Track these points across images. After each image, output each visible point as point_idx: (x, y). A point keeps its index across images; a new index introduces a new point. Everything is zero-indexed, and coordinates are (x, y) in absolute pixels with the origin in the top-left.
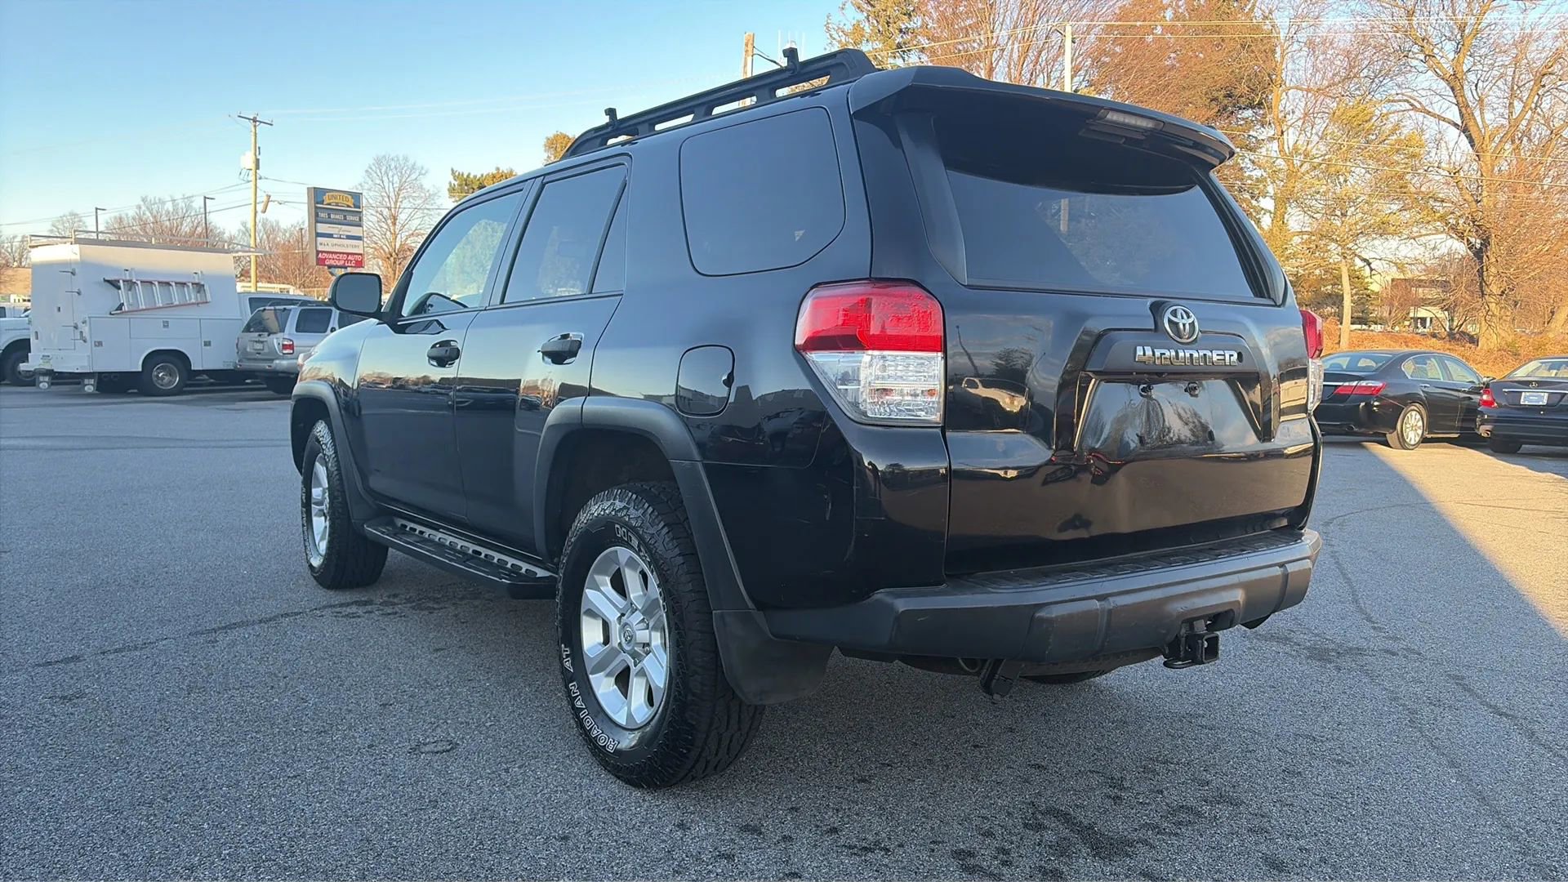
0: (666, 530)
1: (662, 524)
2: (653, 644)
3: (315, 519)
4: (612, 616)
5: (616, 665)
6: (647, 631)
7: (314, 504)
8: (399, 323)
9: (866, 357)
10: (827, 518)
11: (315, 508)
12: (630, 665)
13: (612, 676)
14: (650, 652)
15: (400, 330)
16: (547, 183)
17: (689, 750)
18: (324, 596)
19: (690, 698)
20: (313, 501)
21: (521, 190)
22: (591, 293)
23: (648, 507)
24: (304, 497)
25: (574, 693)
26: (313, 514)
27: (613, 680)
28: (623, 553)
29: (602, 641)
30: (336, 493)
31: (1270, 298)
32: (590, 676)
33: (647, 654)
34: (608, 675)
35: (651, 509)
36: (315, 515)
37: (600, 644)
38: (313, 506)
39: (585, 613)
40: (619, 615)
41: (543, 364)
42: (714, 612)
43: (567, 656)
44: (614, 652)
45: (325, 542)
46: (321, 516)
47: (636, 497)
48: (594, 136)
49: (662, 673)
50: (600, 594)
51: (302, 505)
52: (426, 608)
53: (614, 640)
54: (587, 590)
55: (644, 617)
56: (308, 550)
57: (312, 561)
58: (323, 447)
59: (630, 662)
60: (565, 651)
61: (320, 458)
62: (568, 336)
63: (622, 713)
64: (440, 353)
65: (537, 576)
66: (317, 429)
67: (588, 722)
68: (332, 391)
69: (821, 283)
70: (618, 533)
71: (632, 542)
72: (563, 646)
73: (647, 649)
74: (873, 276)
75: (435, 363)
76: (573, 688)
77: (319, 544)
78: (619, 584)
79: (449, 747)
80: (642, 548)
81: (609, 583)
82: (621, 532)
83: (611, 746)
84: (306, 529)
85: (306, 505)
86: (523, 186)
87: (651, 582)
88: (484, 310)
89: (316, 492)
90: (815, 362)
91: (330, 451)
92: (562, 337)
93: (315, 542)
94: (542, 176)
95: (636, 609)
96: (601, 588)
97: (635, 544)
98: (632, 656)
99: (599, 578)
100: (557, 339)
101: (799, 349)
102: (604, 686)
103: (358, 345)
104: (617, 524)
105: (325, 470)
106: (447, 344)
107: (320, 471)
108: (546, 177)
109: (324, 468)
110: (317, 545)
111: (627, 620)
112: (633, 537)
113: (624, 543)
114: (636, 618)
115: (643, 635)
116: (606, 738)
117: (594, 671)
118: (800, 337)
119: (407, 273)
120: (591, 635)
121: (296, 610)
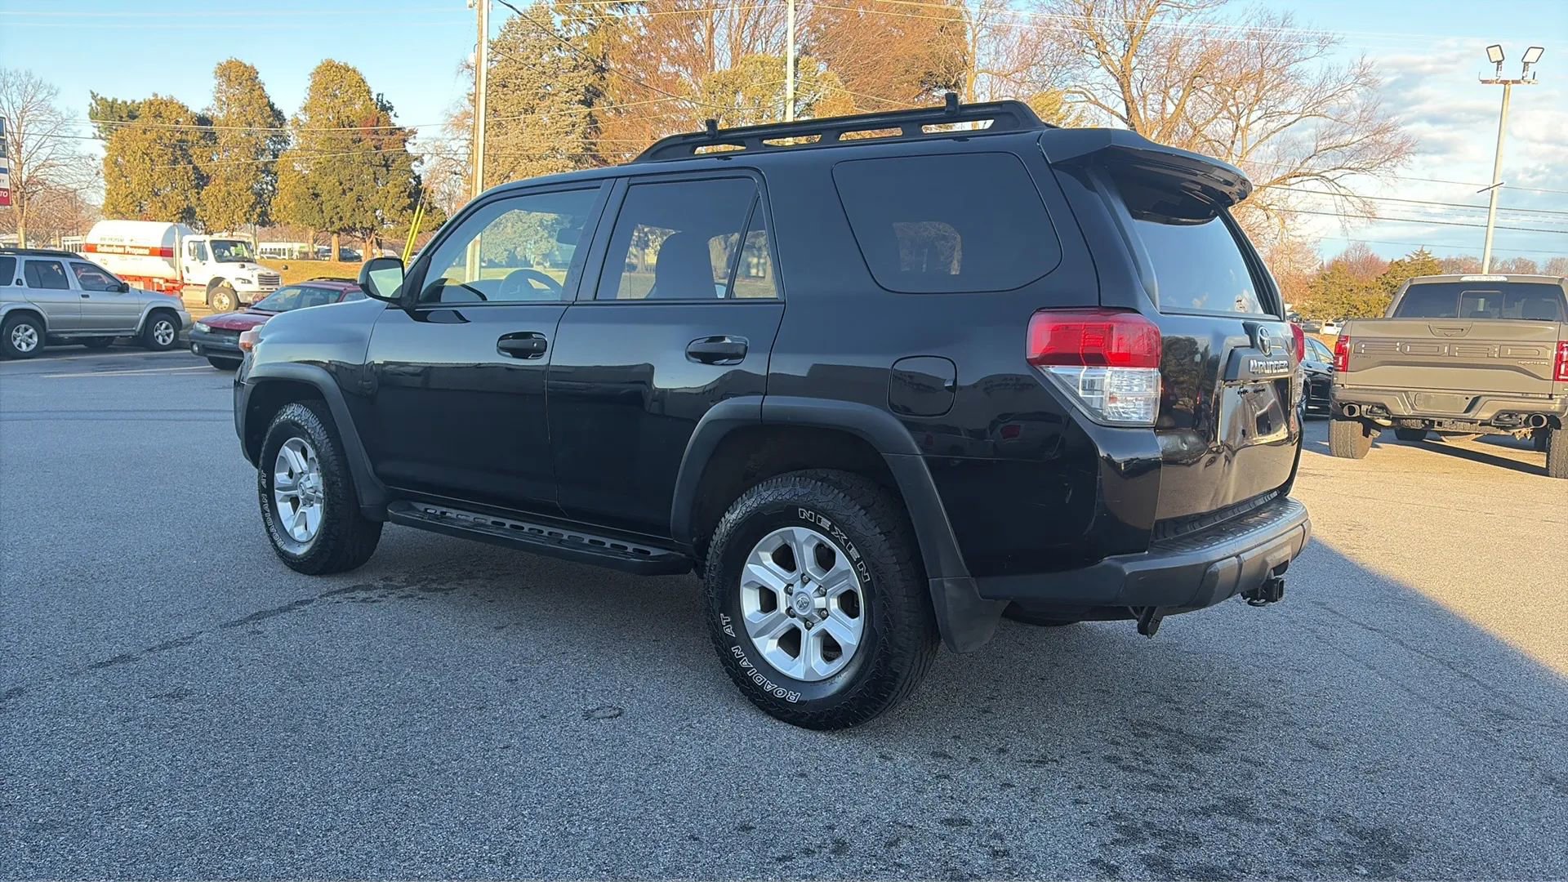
0: (863, 512)
1: (858, 507)
2: (832, 608)
3: (280, 505)
4: (779, 588)
5: (782, 629)
6: (824, 598)
7: (277, 489)
8: (416, 310)
9: (1111, 371)
10: (1067, 502)
11: (279, 494)
12: (800, 627)
13: (775, 639)
14: (828, 615)
15: (421, 317)
16: (633, 184)
17: (889, 694)
18: (313, 586)
20: (276, 486)
21: (599, 187)
22: (731, 298)
23: (839, 493)
24: (264, 483)
25: (738, 655)
26: (277, 499)
27: (776, 641)
28: (801, 533)
29: (759, 608)
30: (334, 478)
31: (1276, 314)
32: (754, 640)
33: (824, 618)
34: (772, 638)
35: (842, 495)
36: (281, 501)
37: (758, 611)
38: (276, 491)
39: (746, 585)
40: (785, 585)
41: (690, 363)
42: (930, 580)
43: (727, 623)
44: (781, 618)
45: (302, 527)
46: (286, 501)
47: (822, 485)
48: (682, 142)
49: (848, 632)
50: (762, 568)
51: (262, 490)
52: (436, 590)
53: (782, 607)
54: (749, 565)
55: (820, 586)
56: (276, 537)
57: (285, 548)
58: (309, 431)
59: (801, 625)
60: (725, 619)
61: (292, 441)
62: (723, 338)
63: (796, 669)
64: (522, 345)
65: (651, 555)
66: (293, 412)
67: (759, 679)
68: (329, 375)
69: (1044, 308)
70: (802, 516)
71: (821, 525)
72: (722, 615)
73: (824, 613)
74: (1102, 304)
75: (509, 354)
76: (737, 651)
77: (292, 530)
78: (785, 558)
79: (617, 712)
80: (836, 528)
81: (770, 558)
82: (806, 514)
83: (793, 697)
84: (268, 515)
85: (267, 491)
86: (594, 184)
87: (840, 557)
88: (573, 305)
89: (281, 477)
90: (1053, 374)
91: (320, 435)
92: (712, 339)
93: (285, 529)
94: (628, 176)
95: (810, 580)
96: (764, 562)
97: (826, 523)
98: (805, 620)
99: (762, 554)
100: (703, 341)
101: (1032, 363)
102: (768, 647)
103: (364, 329)
104: (801, 508)
105: (299, 454)
106: (526, 335)
107: (291, 456)
108: (632, 178)
109: (296, 453)
110: (288, 531)
111: (802, 590)
112: (823, 519)
113: (805, 524)
114: (811, 587)
115: (820, 602)
116: (784, 692)
117: (758, 635)
118: (1033, 353)
119: (424, 257)
120: (750, 603)
121: (304, 598)
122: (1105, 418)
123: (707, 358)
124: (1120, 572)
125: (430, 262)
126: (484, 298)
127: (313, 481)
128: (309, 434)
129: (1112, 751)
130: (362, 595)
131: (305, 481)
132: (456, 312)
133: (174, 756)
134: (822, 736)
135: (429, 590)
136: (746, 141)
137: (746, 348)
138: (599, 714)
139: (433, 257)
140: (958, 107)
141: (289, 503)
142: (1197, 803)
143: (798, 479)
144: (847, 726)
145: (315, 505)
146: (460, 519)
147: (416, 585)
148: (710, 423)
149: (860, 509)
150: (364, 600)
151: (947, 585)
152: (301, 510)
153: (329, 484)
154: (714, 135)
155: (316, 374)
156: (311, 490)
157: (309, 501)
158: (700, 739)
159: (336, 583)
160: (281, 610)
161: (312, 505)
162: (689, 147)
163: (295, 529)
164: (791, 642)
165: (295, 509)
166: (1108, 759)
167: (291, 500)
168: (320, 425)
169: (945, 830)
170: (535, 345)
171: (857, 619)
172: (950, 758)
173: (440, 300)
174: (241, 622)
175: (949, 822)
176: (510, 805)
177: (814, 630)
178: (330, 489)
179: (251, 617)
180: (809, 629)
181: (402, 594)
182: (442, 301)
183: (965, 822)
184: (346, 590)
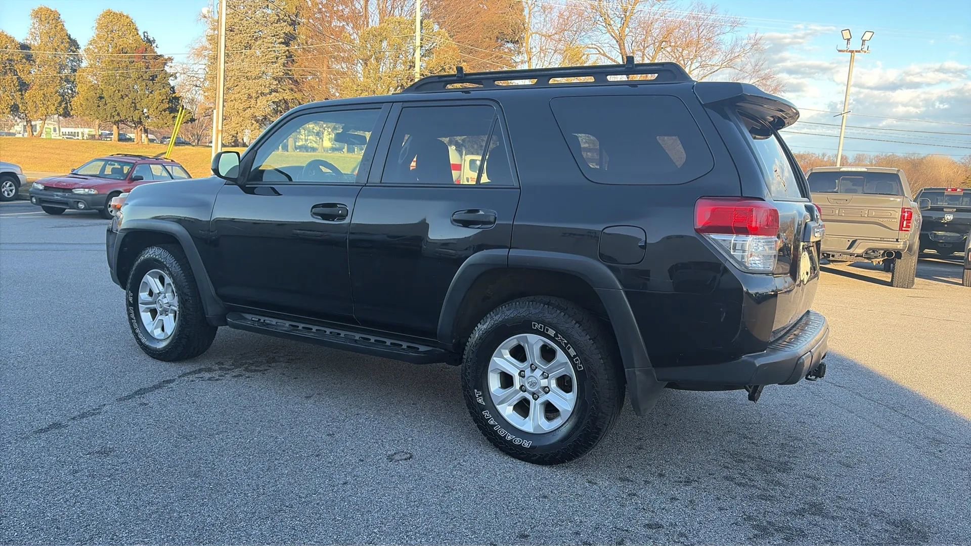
0: (578, 325)
2: (552, 386)
3: (143, 315)
4: (515, 373)
5: (516, 399)
6: (546, 380)
8: (247, 186)
9: (750, 238)
10: (722, 320)
11: (142, 307)
13: (511, 405)
14: (549, 391)
15: (250, 191)
16: (408, 107)
18: (170, 370)
19: (600, 414)
20: (139, 302)
21: (380, 108)
22: (480, 184)
23: (560, 313)
24: (131, 299)
25: (487, 417)
26: (141, 310)
27: (512, 407)
28: (532, 338)
29: (500, 386)
30: (187, 297)
32: (498, 407)
33: (547, 393)
34: (509, 405)
35: (563, 314)
36: (143, 311)
37: (499, 388)
38: (140, 305)
39: (491, 371)
40: (519, 371)
41: (454, 226)
42: (626, 370)
43: (479, 396)
44: (516, 392)
45: (159, 330)
46: (147, 312)
47: (548, 307)
48: (438, 80)
49: (566, 402)
50: (503, 360)
51: (129, 304)
52: (255, 371)
53: (517, 385)
54: (494, 358)
55: (544, 372)
56: (141, 336)
57: (147, 343)
58: (168, 266)
59: (530, 397)
60: (477, 393)
61: (153, 272)
62: (478, 211)
63: (527, 425)
64: (328, 211)
65: (420, 350)
66: (152, 253)
67: (502, 432)
68: (184, 229)
69: (704, 196)
70: (535, 327)
71: (548, 333)
72: (475, 390)
73: (546, 390)
74: (743, 195)
75: (320, 217)
76: (486, 414)
77: (152, 332)
78: (519, 353)
79: (409, 455)
80: (559, 335)
81: (508, 353)
82: (538, 326)
83: (527, 444)
84: (134, 321)
85: (133, 305)
86: (378, 106)
87: (560, 353)
88: (365, 186)
89: (143, 296)
90: (712, 238)
91: (176, 268)
92: (470, 211)
93: (146, 330)
94: (401, 102)
95: (536, 368)
96: (505, 356)
97: (552, 332)
98: (533, 394)
99: (503, 351)
100: (464, 212)
101: (698, 231)
102: (507, 411)
103: (210, 198)
104: (534, 322)
105: (157, 281)
106: (334, 205)
107: (151, 281)
108: (404, 103)
109: (155, 279)
110: (149, 332)
111: (532, 375)
112: (550, 329)
113: (537, 332)
114: (538, 373)
115: (544, 382)
116: (520, 441)
117: (501, 403)
118: (698, 226)
119: (252, 151)
120: (494, 383)
121: (168, 378)
122: (746, 267)
123: (466, 224)
124: (754, 364)
125: (256, 154)
126: (290, 179)
127: (169, 299)
128: (167, 268)
129: (726, 473)
130: (207, 375)
131: (163, 299)
132: (273, 189)
133: (118, 498)
134: (546, 469)
135: (251, 371)
136: (483, 81)
137: (496, 218)
138: (397, 457)
139: (258, 151)
140: (634, 65)
141: (149, 313)
142: (791, 507)
143: (531, 303)
144: (564, 462)
145: (170, 315)
146: (278, 325)
147: (240, 368)
148: (471, 266)
149: (575, 324)
150: (210, 379)
151: (637, 373)
152: (159, 317)
153: (182, 303)
154: (461, 76)
155: (174, 228)
156: (167, 305)
157: (165, 312)
158: (470, 473)
159: (187, 367)
160: (156, 387)
161: (167, 315)
162: (443, 84)
163: (154, 331)
164: (523, 408)
165: (154, 318)
166: (726, 478)
167: (150, 312)
168: (176, 262)
169: (650, 532)
170: (340, 212)
171: (571, 393)
172: (631, 481)
173: (262, 180)
174: (129, 397)
175: (649, 526)
176: (363, 525)
177: (540, 400)
178: (184, 305)
179: (136, 393)
180: (536, 400)
181: (234, 374)
182: (263, 181)
183: (659, 526)
184: (195, 372)
